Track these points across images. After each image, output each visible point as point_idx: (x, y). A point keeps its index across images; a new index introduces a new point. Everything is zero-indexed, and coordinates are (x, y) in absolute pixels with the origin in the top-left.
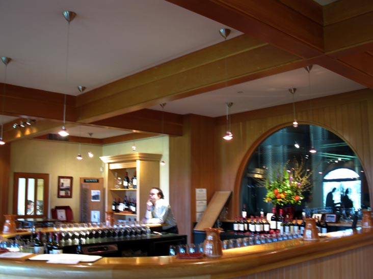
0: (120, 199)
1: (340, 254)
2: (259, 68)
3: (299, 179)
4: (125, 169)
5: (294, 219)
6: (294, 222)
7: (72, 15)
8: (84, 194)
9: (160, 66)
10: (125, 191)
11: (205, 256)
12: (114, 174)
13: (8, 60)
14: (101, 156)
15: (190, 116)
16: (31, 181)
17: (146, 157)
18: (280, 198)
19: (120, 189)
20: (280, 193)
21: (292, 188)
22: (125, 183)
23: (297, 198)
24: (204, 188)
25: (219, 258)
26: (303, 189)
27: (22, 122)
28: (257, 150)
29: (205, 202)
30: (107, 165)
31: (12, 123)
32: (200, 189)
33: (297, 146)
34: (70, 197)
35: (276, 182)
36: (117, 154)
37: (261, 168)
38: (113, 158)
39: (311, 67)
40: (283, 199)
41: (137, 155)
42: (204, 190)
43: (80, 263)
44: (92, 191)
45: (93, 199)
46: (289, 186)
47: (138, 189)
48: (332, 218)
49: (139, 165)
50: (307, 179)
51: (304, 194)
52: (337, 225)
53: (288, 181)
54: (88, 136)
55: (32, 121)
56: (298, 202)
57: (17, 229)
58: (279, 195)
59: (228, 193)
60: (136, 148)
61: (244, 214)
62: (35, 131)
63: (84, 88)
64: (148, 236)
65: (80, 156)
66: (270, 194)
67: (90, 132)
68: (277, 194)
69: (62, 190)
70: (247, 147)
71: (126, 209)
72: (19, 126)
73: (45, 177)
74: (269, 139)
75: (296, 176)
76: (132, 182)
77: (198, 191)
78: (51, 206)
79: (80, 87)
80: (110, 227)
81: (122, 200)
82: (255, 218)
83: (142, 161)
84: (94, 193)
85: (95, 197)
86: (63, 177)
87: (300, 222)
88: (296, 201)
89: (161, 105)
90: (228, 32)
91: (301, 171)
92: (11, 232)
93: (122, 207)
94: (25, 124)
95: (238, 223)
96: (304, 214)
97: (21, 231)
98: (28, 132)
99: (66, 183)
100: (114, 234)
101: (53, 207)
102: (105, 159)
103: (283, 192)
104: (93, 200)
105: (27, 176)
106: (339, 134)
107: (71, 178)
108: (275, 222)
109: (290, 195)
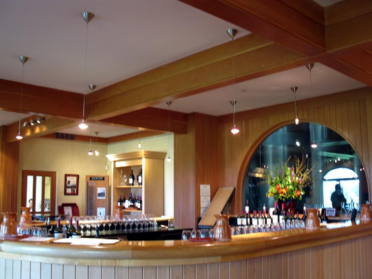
0: (125, 196)
1: (340, 243)
2: (263, 66)
3: (300, 175)
4: (130, 167)
5: (295, 213)
6: (295, 216)
7: (90, 16)
8: (90, 191)
9: (169, 65)
10: (130, 188)
11: (215, 240)
12: (120, 172)
13: (26, 59)
14: (107, 154)
15: (194, 115)
16: (39, 179)
17: (151, 155)
18: (282, 193)
19: (125, 186)
20: (282, 189)
21: (293, 184)
22: (131, 181)
23: (298, 193)
24: (208, 184)
25: (229, 241)
26: (304, 185)
27: (32, 121)
28: (258, 149)
29: (209, 198)
30: (113, 163)
31: (22, 122)
32: (204, 185)
33: (298, 144)
34: (77, 194)
35: (278, 178)
36: (122, 152)
37: (262, 167)
38: (118, 156)
39: (312, 65)
40: (284, 194)
41: (142, 153)
42: (208, 187)
43: (101, 244)
44: (98, 189)
45: (99, 196)
46: (290, 181)
47: (143, 186)
48: (332, 212)
49: (144, 163)
50: (308, 175)
51: (304, 189)
52: (337, 218)
53: (289, 177)
54: (95, 135)
55: (43, 119)
56: (299, 196)
57: (32, 221)
58: (280, 191)
59: (231, 189)
60: (141, 146)
61: (247, 209)
62: (44, 129)
63: (94, 87)
64: (156, 229)
65: (91, 151)
66: (272, 189)
67: (96, 131)
68: (279, 189)
69: (69, 187)
70: (250, 145)
71: (131, 206)
72: (30, 124)
73: (52, 175)
74: (270, 139)
75: (297, 172)
76: (138, 179)
77: (202, 187)
78: (58, 203)
79: (91, 86)
80: (120, 220)
81: (127, 197)
82: (257, 212)
83: (147, 159)
84: (100, 190)
85: (101, 194)
86: (69, 175)
87: (301, 216)
88: (297, 197)
89: (167, 103)
90: (235, 32)
91: (302, 167)
92: (27, 223)
93: (127, 204)
94: (35, 122)
95: (241, 217)
96: (305, 208)
97: (36, 223)
98: (37, 130)
99: (73, 181)
100: (123, 227)
101: (61, 204)
102: (111, 157)
103: (285, 187)
104: (98, 198)
105: (35, 174)
106: (339, 131)
107: (78, 176)
108: (276, 216)
109: (292, 191)
